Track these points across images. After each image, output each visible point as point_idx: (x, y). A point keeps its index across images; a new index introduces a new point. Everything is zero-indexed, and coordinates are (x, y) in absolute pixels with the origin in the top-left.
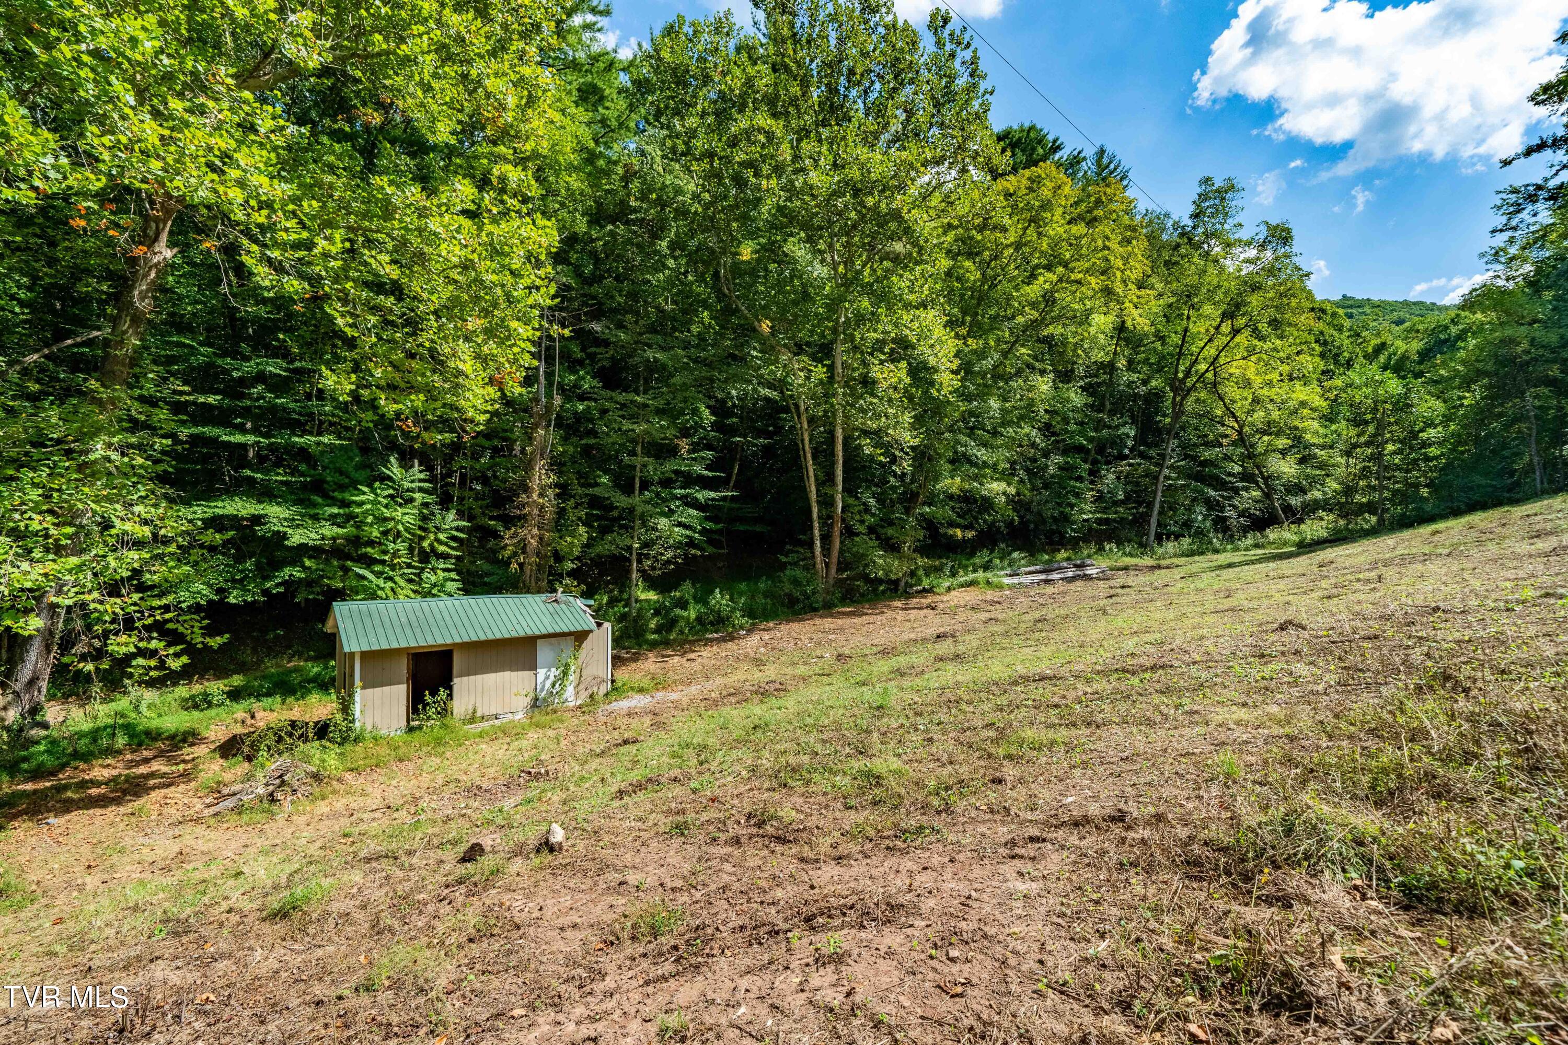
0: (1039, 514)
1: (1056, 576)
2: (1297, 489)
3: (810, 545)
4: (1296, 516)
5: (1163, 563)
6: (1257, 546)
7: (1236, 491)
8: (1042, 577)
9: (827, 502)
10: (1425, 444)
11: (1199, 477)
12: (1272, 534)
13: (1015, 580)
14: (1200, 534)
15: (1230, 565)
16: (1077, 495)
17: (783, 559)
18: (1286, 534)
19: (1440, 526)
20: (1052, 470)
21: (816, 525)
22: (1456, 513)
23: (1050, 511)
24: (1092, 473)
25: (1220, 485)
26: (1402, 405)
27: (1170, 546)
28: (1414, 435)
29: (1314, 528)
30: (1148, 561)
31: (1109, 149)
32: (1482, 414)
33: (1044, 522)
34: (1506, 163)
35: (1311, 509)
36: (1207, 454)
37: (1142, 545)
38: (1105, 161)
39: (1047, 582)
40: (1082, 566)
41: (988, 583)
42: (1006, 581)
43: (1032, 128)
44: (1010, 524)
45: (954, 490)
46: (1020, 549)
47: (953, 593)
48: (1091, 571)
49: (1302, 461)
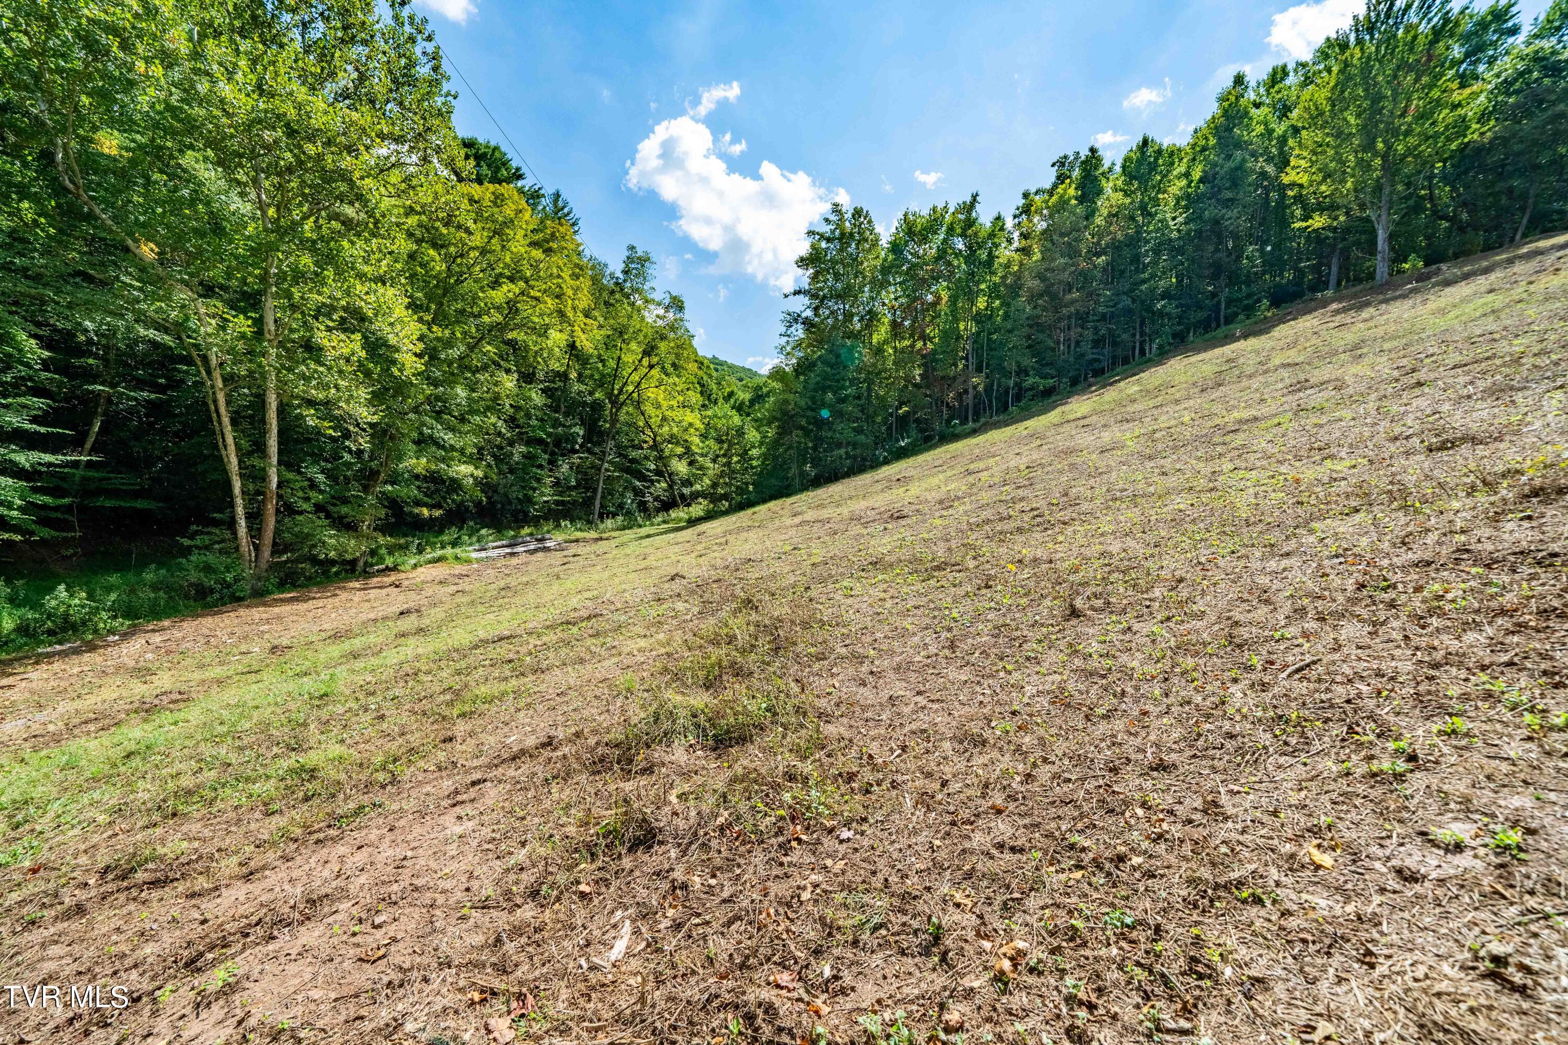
0: (506, 495)
1: (520, 549)
2: (688, 483)
3: (232, 524)
4: (687, 501)
5: (604, 535)
6: (664, 522)
7: (652, 482)
8: (508, 550)
9: (254, 476)
10: (751, 459)
11: (627, 470)
12: (673, 514)
13: (483, 554)
14: (629, 513)
15: (648, 536)
16: (538, 480)
17: (186, 542)
18: (680, 514)
19: (757, 509)
20: (517, 457)
21: (239, 501)
22: (764, 501)
23: (516, 493)
24: (550, 462)
25: (642, 477)
26: (740, 432)
27: (609, 523)
28: (746, 452)
29: (697, 510)
30: (593, 534)
31: (564, 195)
32: (776, 443)
33: (510, 503)
34: (786, 296)
35: (695, 496)
36: (634, 454)
37: (589, 522)
38: (560, 204)
39: (512, 554)
40: (542, 540)
41: (457, 558)
42: (474, 555)
43: (496, 149)
44: (478, 504)
45: (419, 470)
46: (489, 527)
47: (420, 569)
48: (548, 544)
49: (691, 463)
